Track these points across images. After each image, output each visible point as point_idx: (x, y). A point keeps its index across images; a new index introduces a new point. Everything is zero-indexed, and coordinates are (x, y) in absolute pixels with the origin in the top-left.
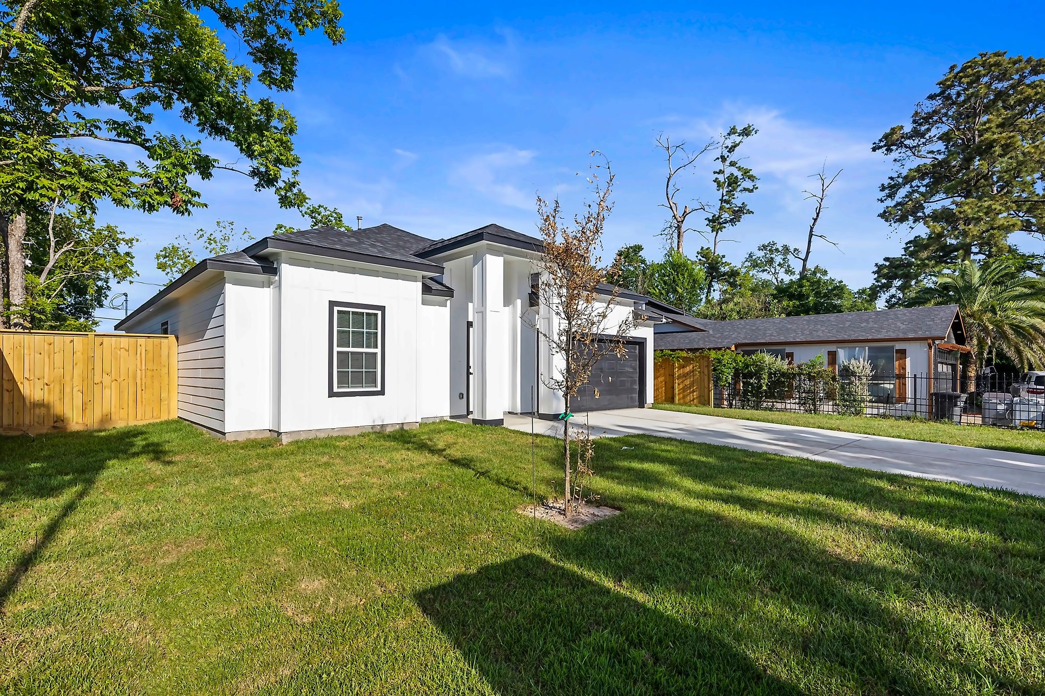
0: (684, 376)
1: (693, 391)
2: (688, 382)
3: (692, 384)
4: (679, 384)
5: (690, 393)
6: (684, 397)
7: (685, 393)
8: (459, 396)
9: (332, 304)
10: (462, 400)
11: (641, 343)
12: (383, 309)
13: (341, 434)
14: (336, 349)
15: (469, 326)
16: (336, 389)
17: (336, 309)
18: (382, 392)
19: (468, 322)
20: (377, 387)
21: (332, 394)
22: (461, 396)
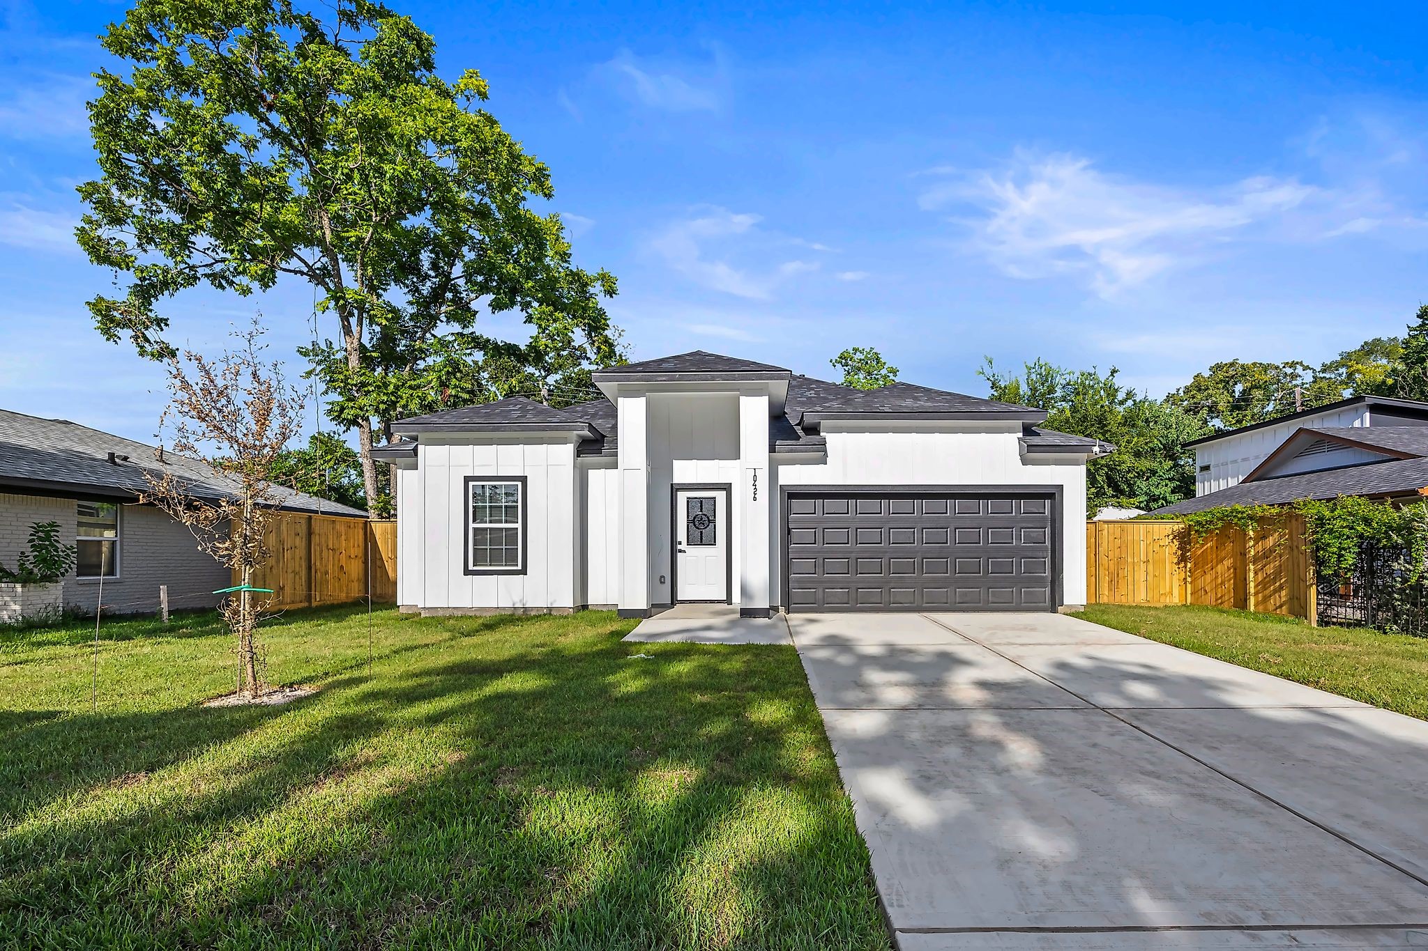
0: (1265, 556)
1: (1281, 587)
2: (1270, 569)
3: (1278, 573)
4: (1256, 573)
5: (1275, 591)
6: (1266, 599)
7: (1267, 592)
8: (660, 580)
9: (467, 480)
10: (663, 585)
11: (1052, 495)
12: (524, 480)
13: (478, 614)
14: (472, 525)
15: (674, 490)
16: (471, 567)
17: (471, 484)
18: (524, 571)
19: (672, 484)
20: (517, 565)
21: (467, 572)
22: (662, 580)
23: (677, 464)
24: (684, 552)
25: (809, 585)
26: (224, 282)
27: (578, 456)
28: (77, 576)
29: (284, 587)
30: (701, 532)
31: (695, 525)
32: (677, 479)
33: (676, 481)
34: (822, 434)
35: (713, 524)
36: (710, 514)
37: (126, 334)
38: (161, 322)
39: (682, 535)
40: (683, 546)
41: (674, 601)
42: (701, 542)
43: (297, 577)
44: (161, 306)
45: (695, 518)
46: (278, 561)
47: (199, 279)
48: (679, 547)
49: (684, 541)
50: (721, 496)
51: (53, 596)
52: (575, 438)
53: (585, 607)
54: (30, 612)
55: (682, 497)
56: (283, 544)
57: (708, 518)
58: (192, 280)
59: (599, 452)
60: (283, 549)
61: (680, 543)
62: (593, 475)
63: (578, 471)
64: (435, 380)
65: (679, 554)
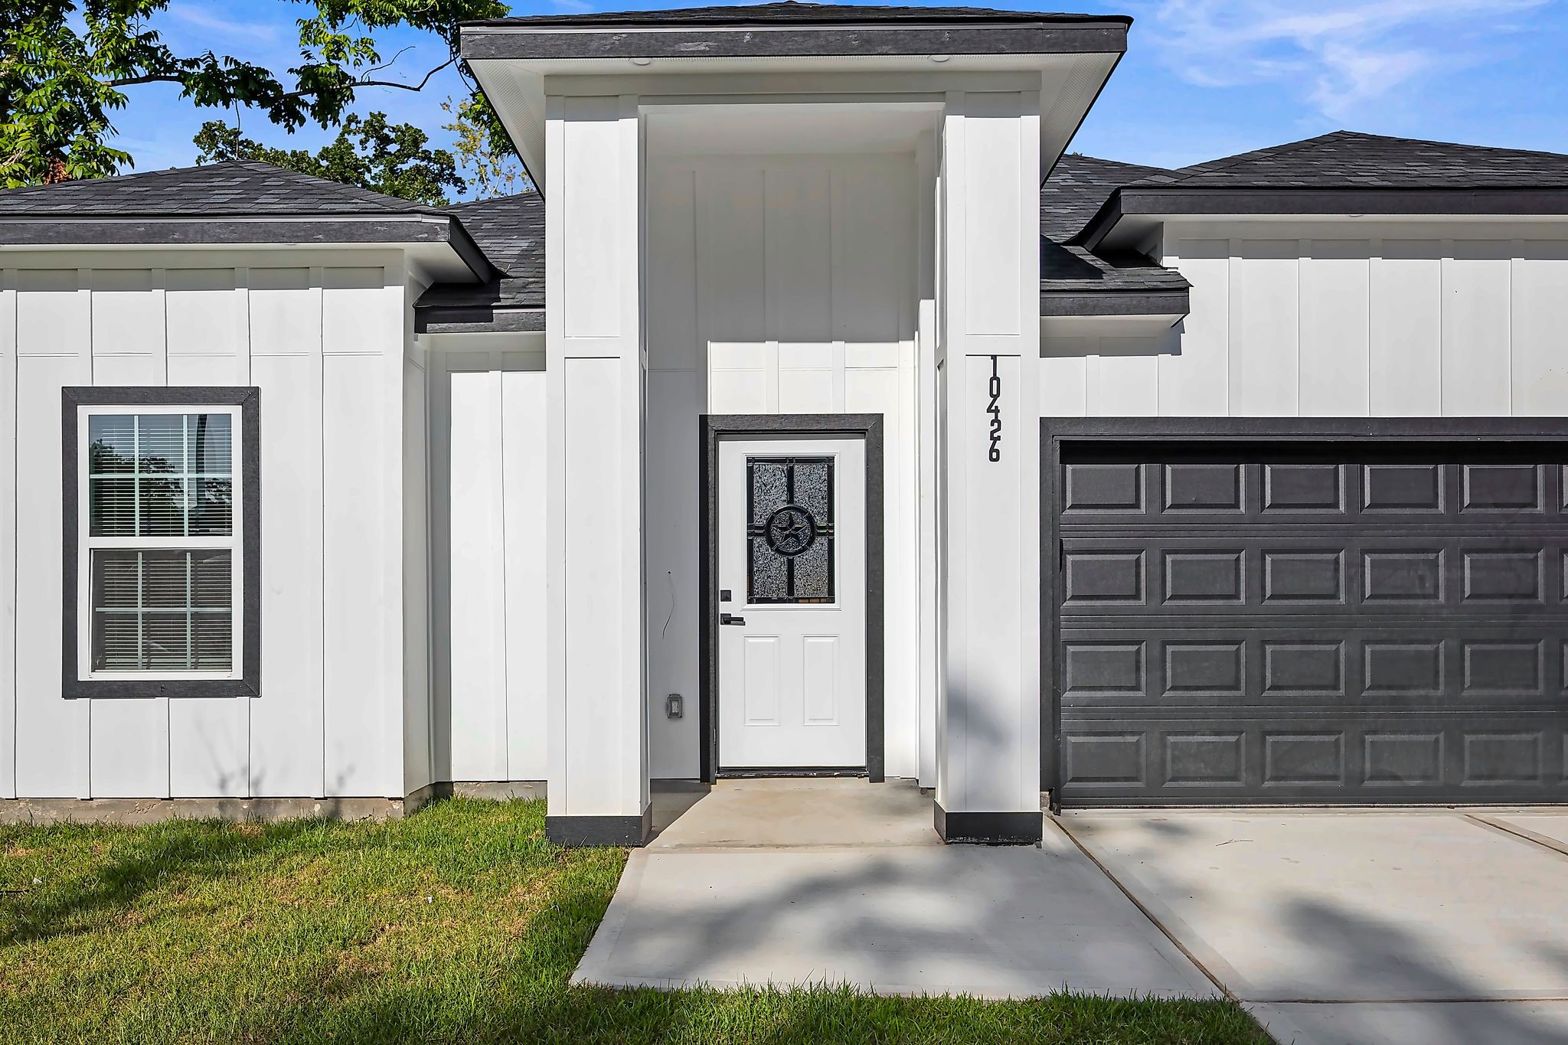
8: (669, 707)
9: (72, 398)
10: (675, 725)
12: (249, 399)
13: (109, 818)
14: (87, 542)
15: (711, 435)
16: (85, 673)
17: (84, 412)
18: (250, 686)
19: (704, 420)
20: (229, 665)
21: (73, 688)
22: (673, 706)
23: (719, 353)
24: (740, 621)
25: (1118, 723)
27: (420, 328)
30: (791, 564)
31: (771, 543)
32: (718, 405)
33: (715, 408)
34: (1167, 261)
35: (824, 540)
36: (817, 508)
39: (732, 572)
40: (738, 605)
41: (710, 771)
42: (791, 591)
45: (770, 521)
48: (724, 608)
49: (739, 591)
50: (849, 455)
52: (409, 273)
53: (441, 790)
55: (732, 457)
57: (810, 519)
59: (482, 314)
61: (727, 596)
62: (465, 387)
63: (418, 377)
64: (27, 134)
65: (721, 627)
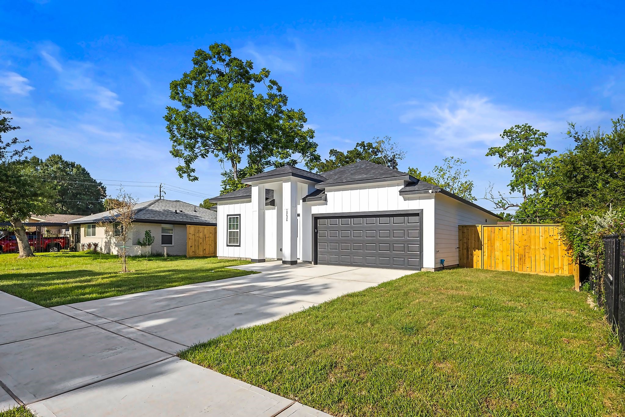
11: (418, 214)
12: (240, 215)
13: (230, 259)
14: (228, 230)
17: (228, 217)
18: (240, 246)
20: (238, 243)
21: (227, 245)
25: (324, 254)
26: (205, 156)
28: (162, 244)
29: (205, 249)
34: (325, 193)
37: (185, 175)
38: (193, 170)
43: (211, 246)
44: (192, 166)
46: (203, 241)
47: (198, 157)
51: (148, 249)
54: (143, 253)
56: (205, 236)
58: (196, 157)
60: (205, 237)
